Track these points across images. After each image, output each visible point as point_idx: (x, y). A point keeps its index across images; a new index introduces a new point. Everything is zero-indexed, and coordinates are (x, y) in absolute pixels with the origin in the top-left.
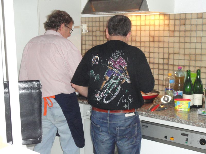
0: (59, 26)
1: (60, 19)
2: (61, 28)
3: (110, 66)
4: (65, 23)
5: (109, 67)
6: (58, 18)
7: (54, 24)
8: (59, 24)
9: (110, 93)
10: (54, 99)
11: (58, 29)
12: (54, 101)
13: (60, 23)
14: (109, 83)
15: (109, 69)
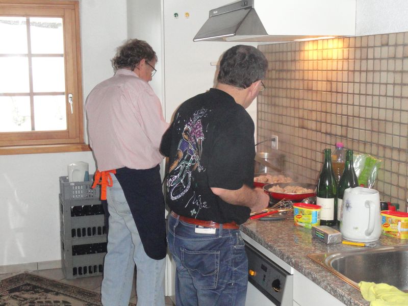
0: (137, 62)
1: (140, 52)
2: (140, 65)
3: (186, 134)
4: (146, 58)
5: (185, 136)
6: (136, 51)
7: (129, 59)
8: (138, 59)
9: (181, 184)
10: (115, 175)
11: (135, 67)
12: (114, 178)
13: (139, 57)
14: (182, 165)
15: (183, 140)
